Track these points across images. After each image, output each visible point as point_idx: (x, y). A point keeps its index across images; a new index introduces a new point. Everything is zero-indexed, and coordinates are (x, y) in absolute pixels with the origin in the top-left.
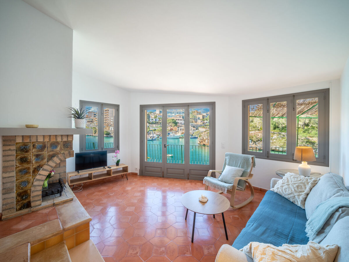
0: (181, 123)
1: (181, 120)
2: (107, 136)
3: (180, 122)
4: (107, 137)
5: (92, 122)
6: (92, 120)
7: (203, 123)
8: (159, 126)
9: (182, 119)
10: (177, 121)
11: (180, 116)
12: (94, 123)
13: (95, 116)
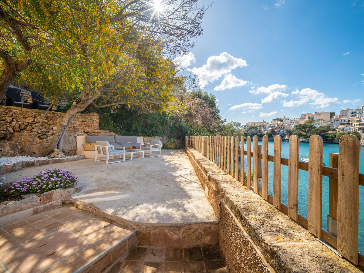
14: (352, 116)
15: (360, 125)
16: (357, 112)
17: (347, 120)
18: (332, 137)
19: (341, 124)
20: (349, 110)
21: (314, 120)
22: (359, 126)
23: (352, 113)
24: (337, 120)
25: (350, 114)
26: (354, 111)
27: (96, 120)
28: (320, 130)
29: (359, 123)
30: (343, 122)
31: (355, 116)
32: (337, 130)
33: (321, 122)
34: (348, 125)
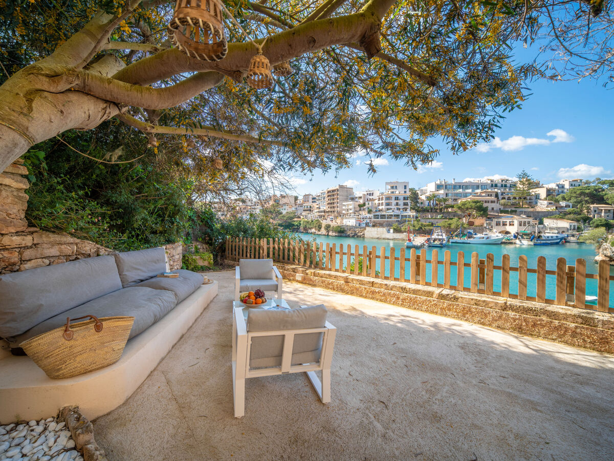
0: (493, 209)
1: (492, 202)
2: (340, 234)
3: (490, 206)
4: (341, 236)
5: (310, 210)
6: (311, 207)
7: (556, 208)
8: (439, 217)
9: (495, 199)
10: (485, 205)
11: (490, 194)
12: (314, 212)
13: (314, 200)
14: (313, 202)
15: (319, 212)
16: (317, 198)
17: (309, 207)
18: (297, 225)
19: (304, 210)
20: (310, 195)
21: (280, 203)
22: (318, 214)
23: (313, 199)
24: (301, 205)
25: (311, 200)
26: (314, 196)
27: (14, 184)
28: (287, 216)
29: (318, 210)
30: (306, 209)
31: (315, 202)
32: (302, 217)
33: (287, 207)
34: (310, 212)
